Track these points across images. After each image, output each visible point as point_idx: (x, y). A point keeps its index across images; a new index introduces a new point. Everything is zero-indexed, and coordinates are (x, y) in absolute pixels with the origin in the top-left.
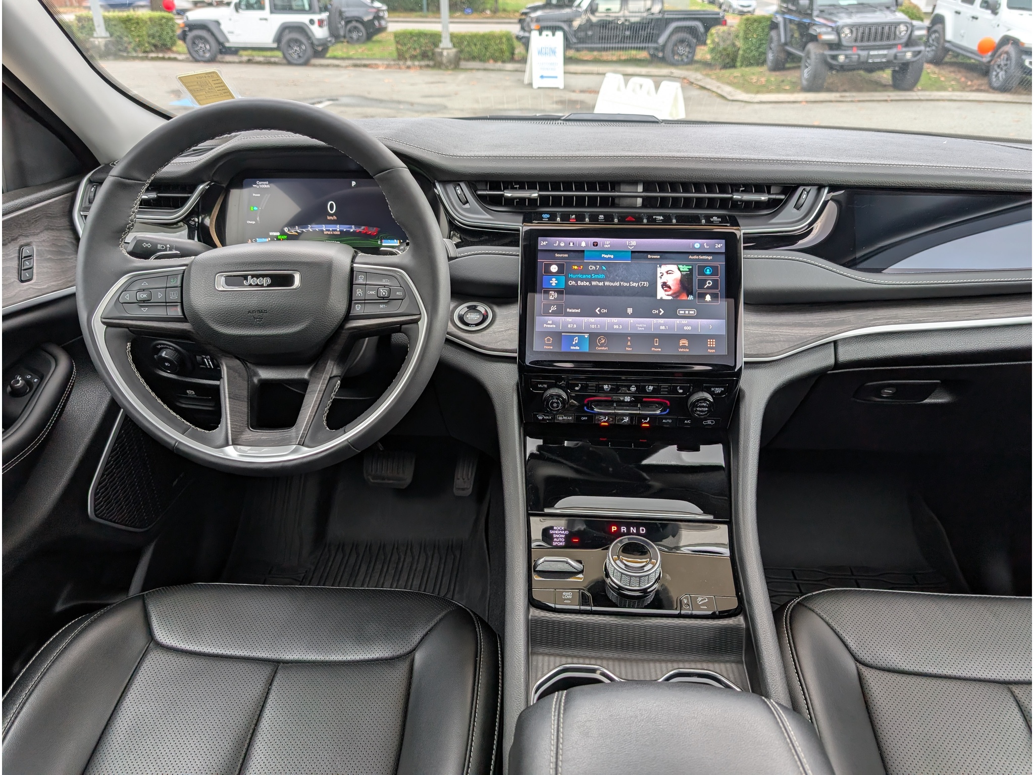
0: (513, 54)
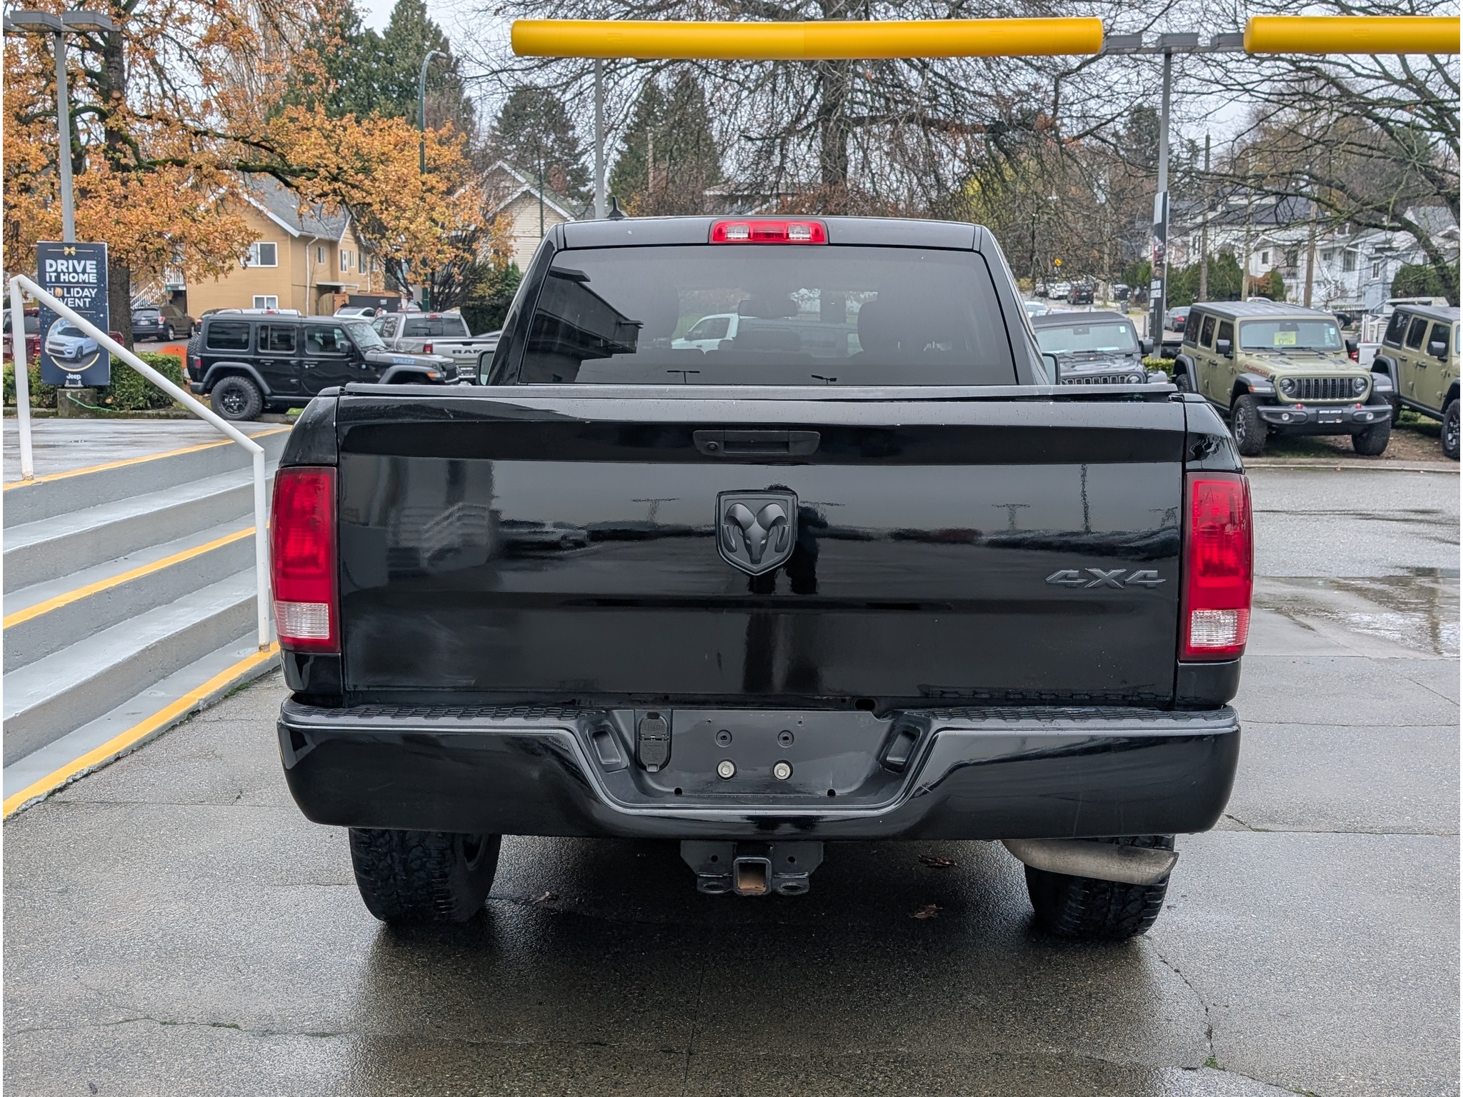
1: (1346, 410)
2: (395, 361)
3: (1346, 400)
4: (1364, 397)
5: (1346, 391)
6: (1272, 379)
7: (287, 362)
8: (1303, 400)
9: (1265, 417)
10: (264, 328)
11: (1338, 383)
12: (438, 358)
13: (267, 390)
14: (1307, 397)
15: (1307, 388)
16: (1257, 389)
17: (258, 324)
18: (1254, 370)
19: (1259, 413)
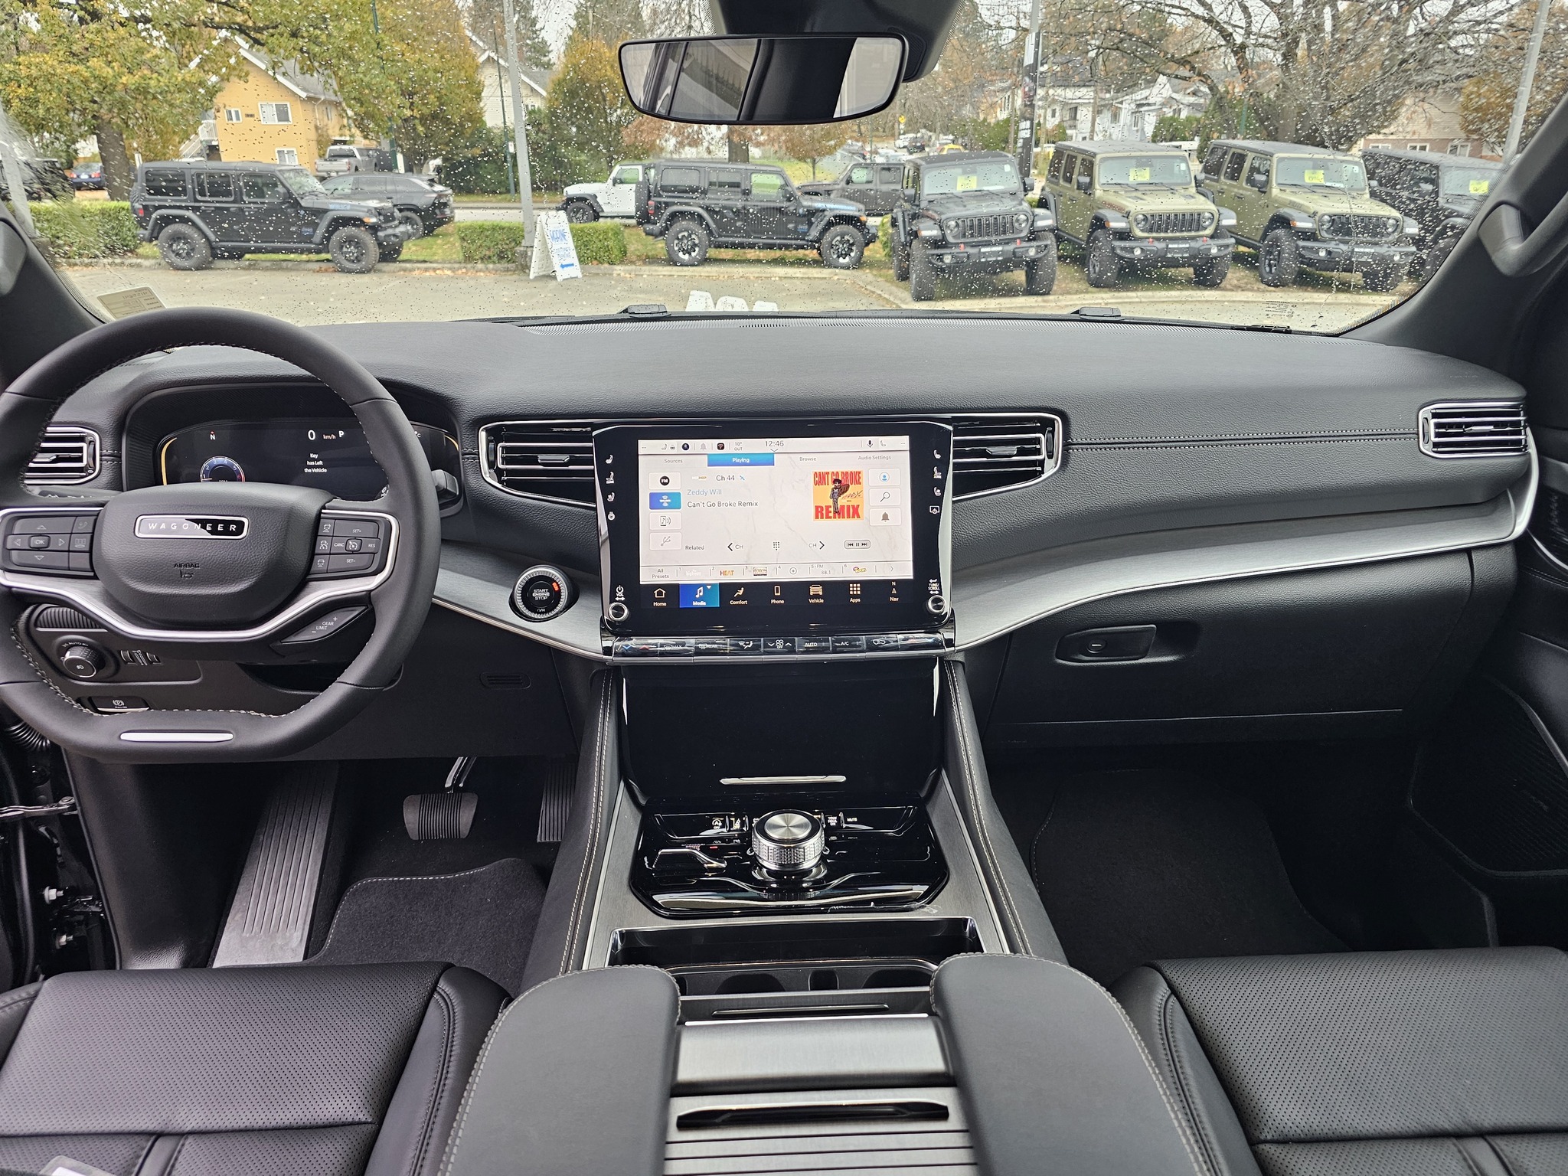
0: (625, 252)
1: (1193, 244)
2: (331, 207)
3: (1193, 234)
4: (1209, 231)
5: (1195, 226)
6: (1127, 215)
7: (227, 209)
8: (1155, 235)
9: (1118, 251)
10: (199, 175)
11: (1188, 217)
12: (374, 204)
13: (212, 237)
14: (1159, 230)
15: (1157, 223)
16: (1113, 225)
17: (193, 172)
18: (1112, 206)
19: (1113, 249)
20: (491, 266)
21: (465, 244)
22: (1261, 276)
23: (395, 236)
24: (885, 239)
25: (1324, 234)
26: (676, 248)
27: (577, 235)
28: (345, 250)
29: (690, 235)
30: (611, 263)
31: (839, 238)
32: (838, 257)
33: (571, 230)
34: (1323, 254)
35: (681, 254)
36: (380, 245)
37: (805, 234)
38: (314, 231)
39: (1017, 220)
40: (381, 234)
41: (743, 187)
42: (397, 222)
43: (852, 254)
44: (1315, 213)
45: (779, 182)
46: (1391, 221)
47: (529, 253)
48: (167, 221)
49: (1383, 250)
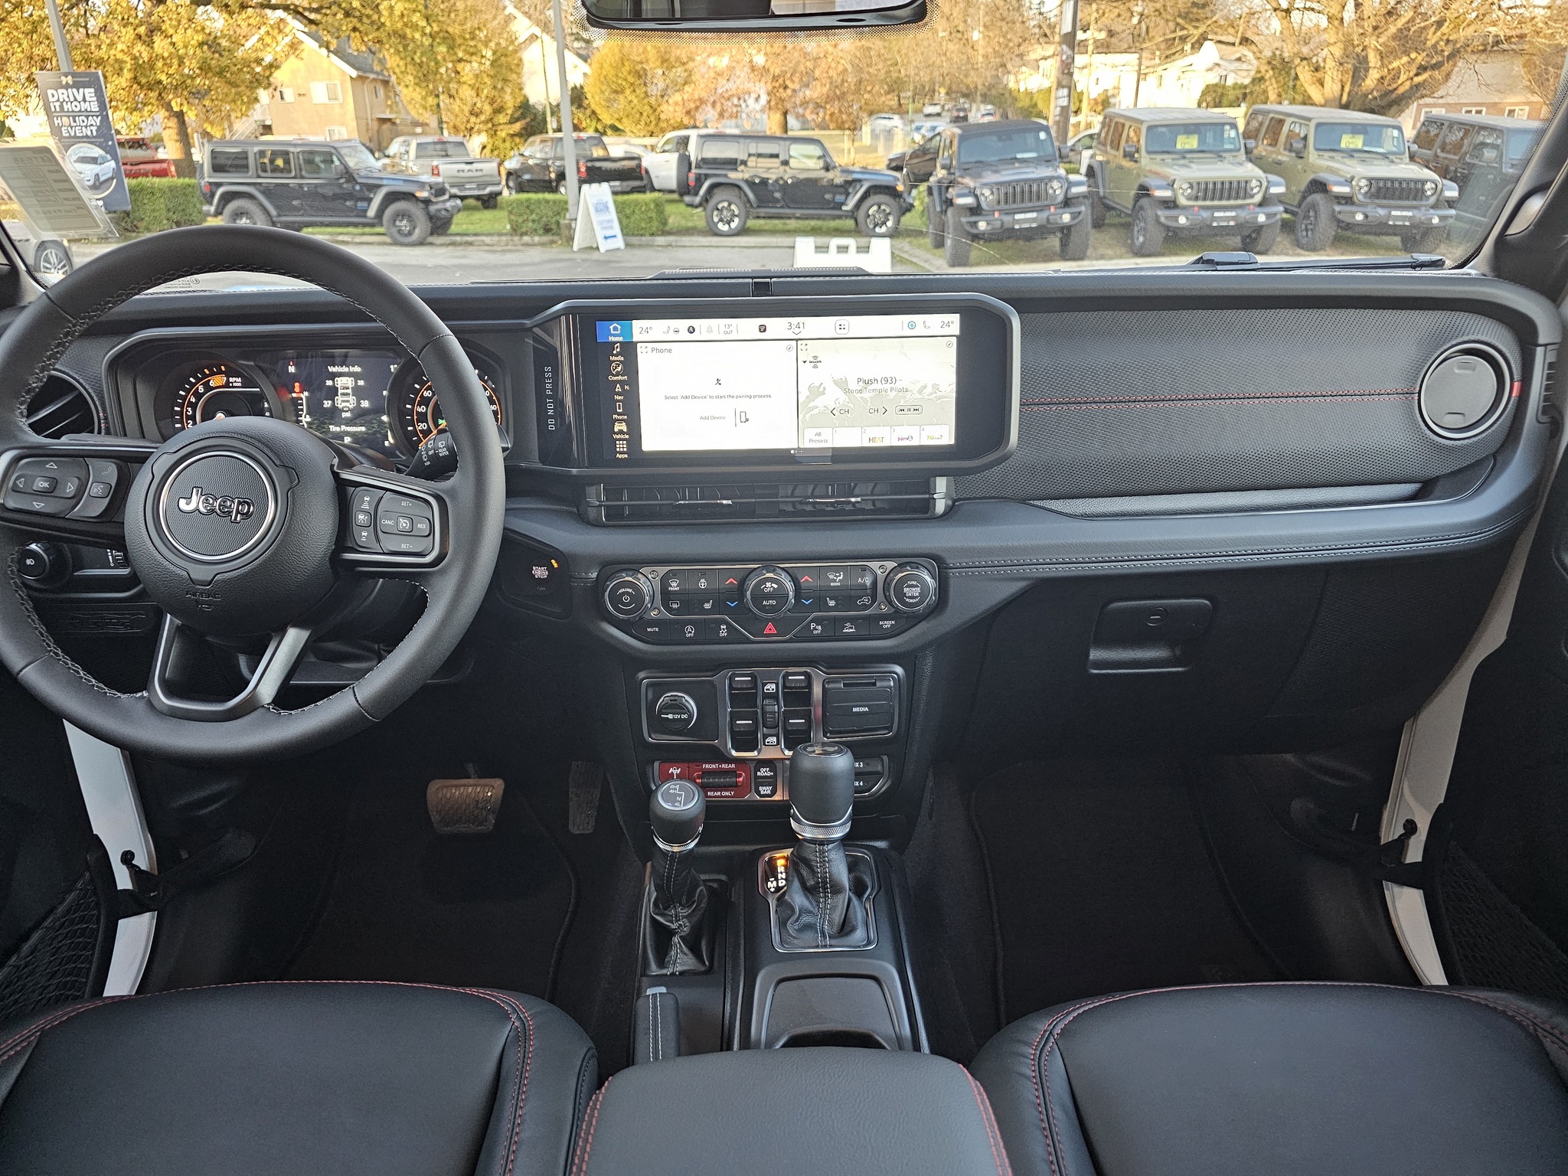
0: (665, 223)
1: (1240, 212)
2: (384, 182)
3: (1241, 202)
4: (1256, 199)
5: (1242, 193)
6: (1174, 184)
7: (287, 185)
8: (1200, 203)
9: (1163, 220)
11: (1234, 185)
13: (274, 211)
14: (1205, 200)
15: (1205, 191)
16: (1159, 193)
18: (1156, 175)
19: (1158, 218)
20: (537, 239)
21: (513, 217)
22: (1297, 240)
23: (446, 210)
24: (921, 208)
25: (1361, 197)
26: (716, 219)
27: (620, 209)
28: (398, 223)
29: (730, 205)
30: (652, 235)
31: (875, 208)
32: (876, 226)
33: (615, 202)
34: (1359, 217)
35: (720, 226)
36: (431, 218)
37: (843, 204)
38: (369, 205)
39: (1052, 188)
40: (432, 208)
41: (782, 157)
42: (446, 197)
43: (890, 224)
44: (1352, 178)
45: (818, 152)
46: (1429, 185)
47: (573, 225)
48: (228, 197)
49: (1419, 215)
